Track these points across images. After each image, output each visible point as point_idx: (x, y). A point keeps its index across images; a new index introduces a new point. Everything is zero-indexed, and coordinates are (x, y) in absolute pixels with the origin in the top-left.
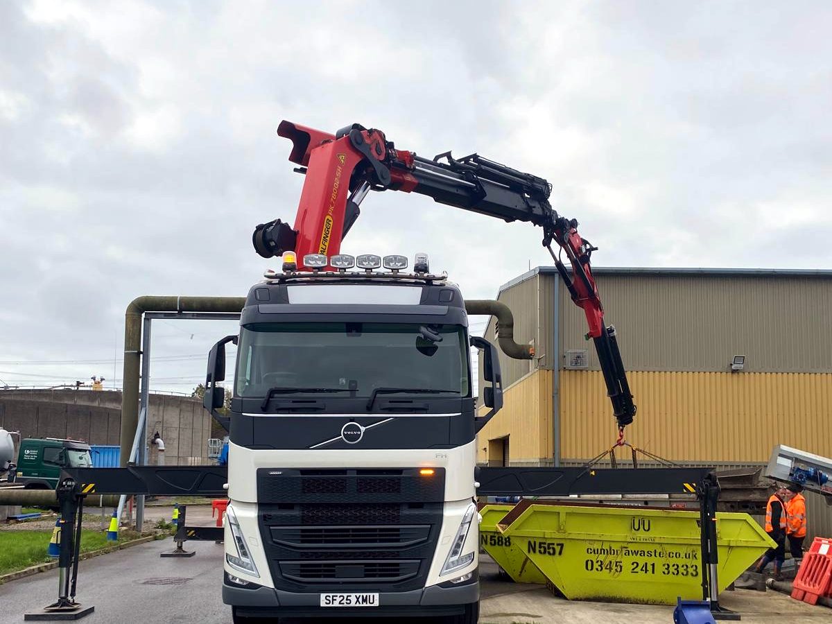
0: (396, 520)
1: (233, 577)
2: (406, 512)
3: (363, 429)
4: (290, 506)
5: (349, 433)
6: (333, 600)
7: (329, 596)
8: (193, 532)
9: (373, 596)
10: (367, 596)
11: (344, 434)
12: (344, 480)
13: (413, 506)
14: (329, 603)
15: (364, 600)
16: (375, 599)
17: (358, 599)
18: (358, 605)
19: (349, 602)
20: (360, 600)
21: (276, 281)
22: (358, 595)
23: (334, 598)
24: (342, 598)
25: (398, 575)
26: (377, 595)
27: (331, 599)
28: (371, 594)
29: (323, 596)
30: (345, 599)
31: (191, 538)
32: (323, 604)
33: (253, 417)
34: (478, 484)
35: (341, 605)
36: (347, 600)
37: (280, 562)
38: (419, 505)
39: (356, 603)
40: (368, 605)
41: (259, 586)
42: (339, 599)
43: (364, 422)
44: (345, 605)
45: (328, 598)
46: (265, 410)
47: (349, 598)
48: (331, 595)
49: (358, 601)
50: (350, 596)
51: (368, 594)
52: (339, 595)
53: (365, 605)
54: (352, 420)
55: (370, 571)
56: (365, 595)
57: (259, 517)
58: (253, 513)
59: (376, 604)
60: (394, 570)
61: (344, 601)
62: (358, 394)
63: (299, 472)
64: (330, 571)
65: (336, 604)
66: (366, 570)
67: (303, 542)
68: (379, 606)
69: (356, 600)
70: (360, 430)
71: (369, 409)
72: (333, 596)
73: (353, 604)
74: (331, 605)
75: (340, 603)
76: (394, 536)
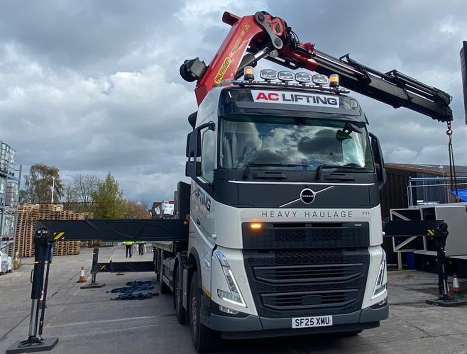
0: (341, 260)
1: (224, 308)
2: (346, 253)
3: (315, 193)
4: (266, 251)
5: (306, 196)
6: (301, 322)
7: (298, 320)
8: (104, 266)
9: (329, 318)
10: (324, 318)
11: (302, 197)
12: (304, 231)
13: (349, 249)
14: (298, 325)
15: (323, 322)
16: (329, 320)
17: (318, 320)
18: (318, 325)
19: (312, 323)
20: (320, 321)
21: (237, 86)
22: (318, 317)
23: (302, 321)
24: (307, 321)
25: (343, 301)
26: (331, 317)
27: (299, 322)
28: (327, 317)
29: (294, 320)
30: (310, 320)
31: (103, 271)
32: (294, 326)
33: (238, 184)
34: (384, 233)
35: (307, 326)
36: (311, 322)
37: (262, 295)
38: (354, 249)
39: (317, 324)
40: (326, 325)
41: (248, 315)
42: (305, 322)
43: (315, 188)
44: (310, 326)
45: (297, 321)
46: (245, 179)
47: (312, 320)
48: (299, 318)
49: (318, 322)
50: (313, 319)
51: (325, 317)
52: (305, 318)
53: (323, 325)
54: (306, 186)
55: (325, 299)
56: (323, 317)
57: (245, 260)
58: (240, 257)
59: (331, 324)
60: (340, 298)
61: (309, 323)
62: (308, 169)
63: (272, 225)
64: (298, 300)
65: (303, 326)
66: (323, 298)
67: (278, 278)
68: (333, 325)
69: (317, 321)
70: (312, 194)
71: (317, 179)
72: (301, 320)
73: (315, 325)
74: (299, 327)
75: (306, 325)
76: (339, 272)
